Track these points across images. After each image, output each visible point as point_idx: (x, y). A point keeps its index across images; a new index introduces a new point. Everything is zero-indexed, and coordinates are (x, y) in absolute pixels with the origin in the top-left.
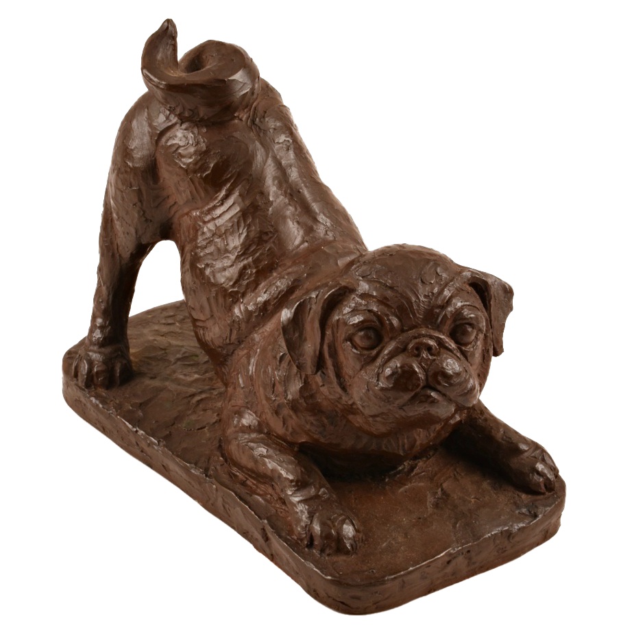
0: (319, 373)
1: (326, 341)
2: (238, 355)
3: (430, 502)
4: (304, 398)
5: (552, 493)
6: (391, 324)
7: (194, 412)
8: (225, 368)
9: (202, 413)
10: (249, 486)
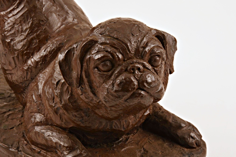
0: (80, 87)
1: (84, 69)
2: (32, 86)
3: (138, 155)
4: (71, 103)
5: (200, 147)
6: (118, 57)
7: (7, 121)
8: (23, 94)
9: (11, 121)
10: (42, 154)
